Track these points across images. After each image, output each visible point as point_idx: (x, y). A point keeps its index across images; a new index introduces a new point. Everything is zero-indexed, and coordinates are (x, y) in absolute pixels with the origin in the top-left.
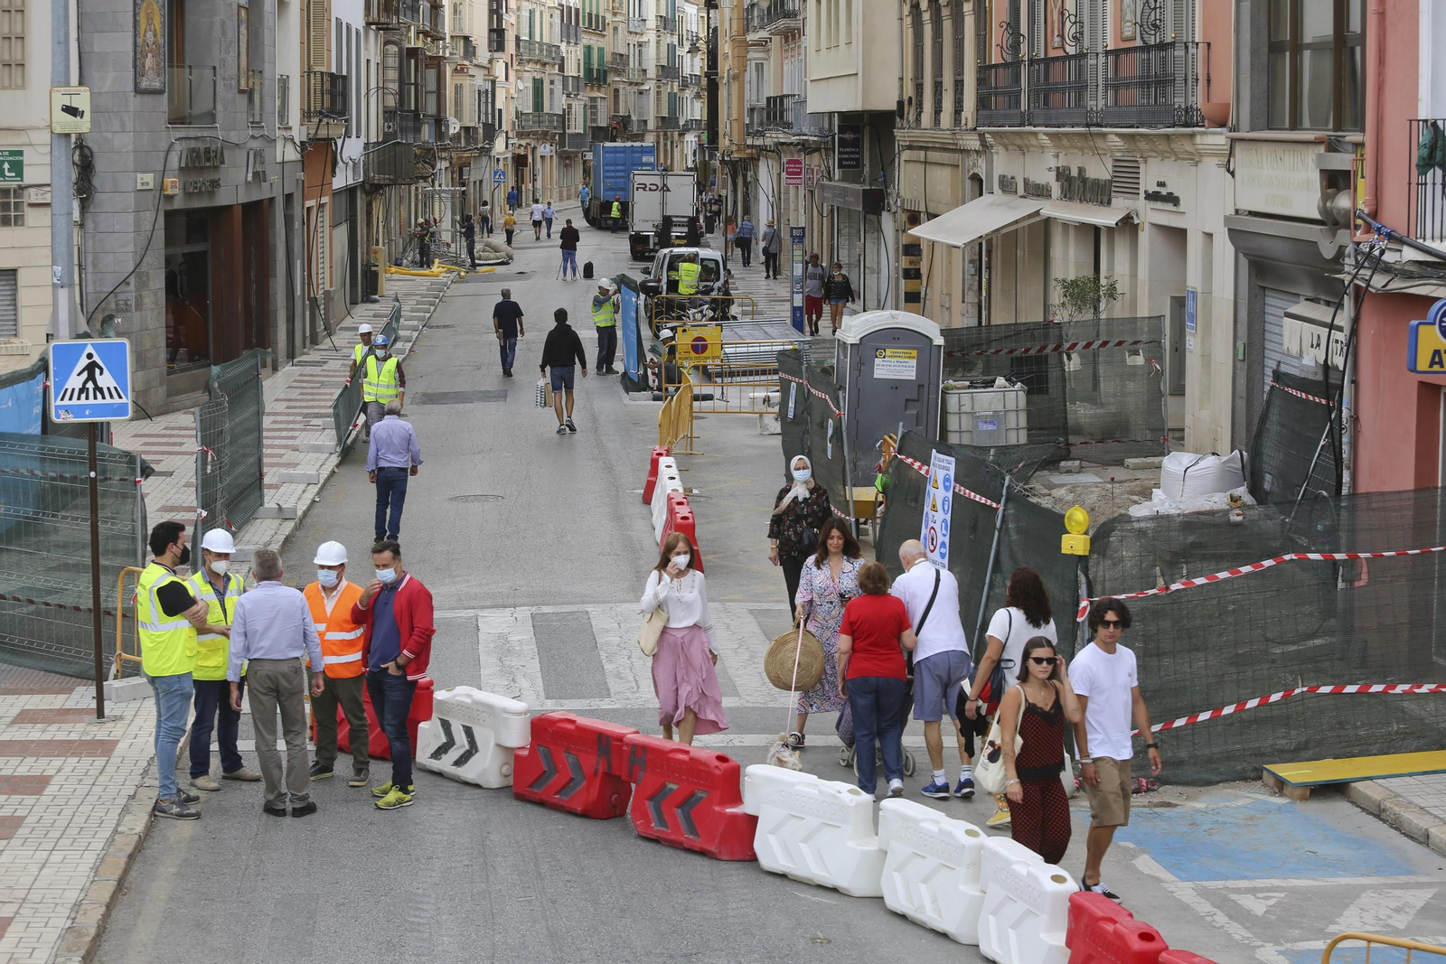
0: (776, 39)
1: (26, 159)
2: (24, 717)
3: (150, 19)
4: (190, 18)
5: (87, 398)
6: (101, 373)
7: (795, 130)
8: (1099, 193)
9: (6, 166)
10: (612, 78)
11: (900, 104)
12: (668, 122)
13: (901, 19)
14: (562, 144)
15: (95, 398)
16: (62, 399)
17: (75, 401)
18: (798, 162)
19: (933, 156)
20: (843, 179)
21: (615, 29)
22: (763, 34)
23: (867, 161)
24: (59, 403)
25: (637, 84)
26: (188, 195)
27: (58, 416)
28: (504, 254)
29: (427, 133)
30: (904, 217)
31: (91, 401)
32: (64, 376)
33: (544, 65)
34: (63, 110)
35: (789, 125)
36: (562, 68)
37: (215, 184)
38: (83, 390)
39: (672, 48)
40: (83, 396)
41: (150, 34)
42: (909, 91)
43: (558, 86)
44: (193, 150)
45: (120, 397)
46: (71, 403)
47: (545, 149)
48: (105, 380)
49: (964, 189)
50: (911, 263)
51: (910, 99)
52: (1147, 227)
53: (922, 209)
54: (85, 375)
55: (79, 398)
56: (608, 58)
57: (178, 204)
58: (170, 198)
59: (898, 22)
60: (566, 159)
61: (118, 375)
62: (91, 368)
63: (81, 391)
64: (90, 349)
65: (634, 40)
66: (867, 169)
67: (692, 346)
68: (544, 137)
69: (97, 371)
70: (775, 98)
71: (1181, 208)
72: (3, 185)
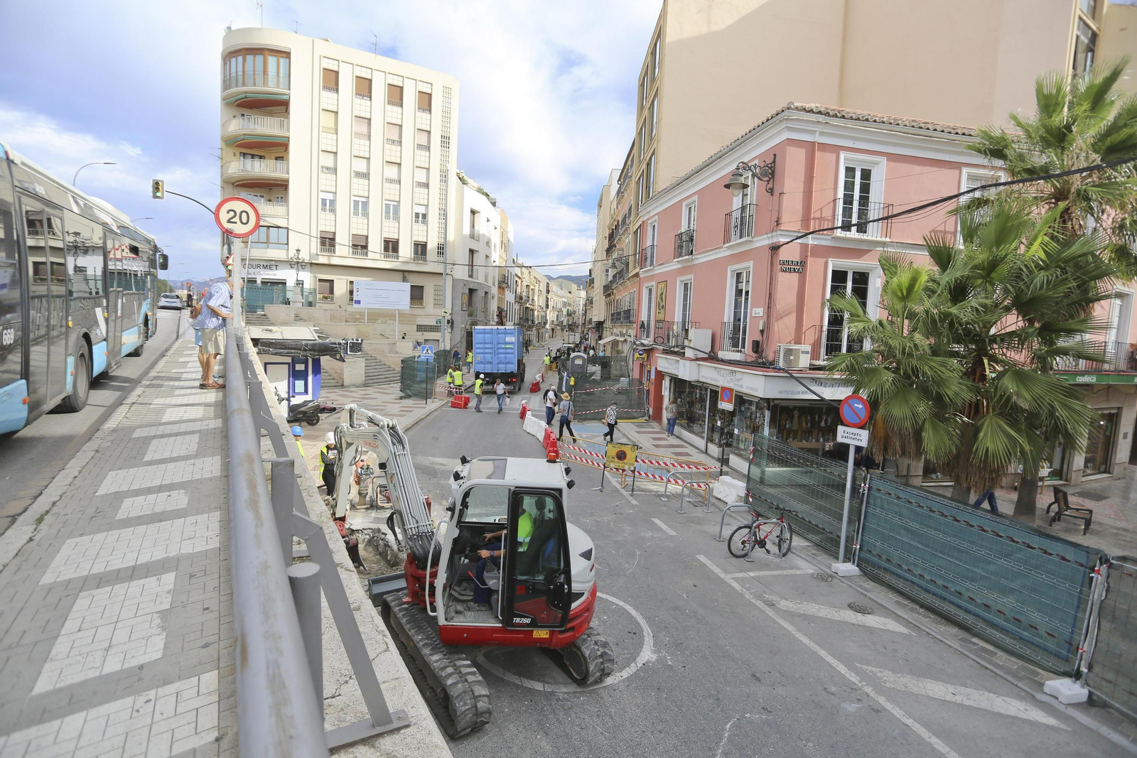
1: (442, 321)
2: (415, 404)
3: (465, 298)
4: (473, 296)
9: (439, 322)
13: (605, 305)
29: (530, 323)
41: (465, 301)
48: (429, 352)
62: (427, 350)
64: (427, 347)
72: (437, 325)
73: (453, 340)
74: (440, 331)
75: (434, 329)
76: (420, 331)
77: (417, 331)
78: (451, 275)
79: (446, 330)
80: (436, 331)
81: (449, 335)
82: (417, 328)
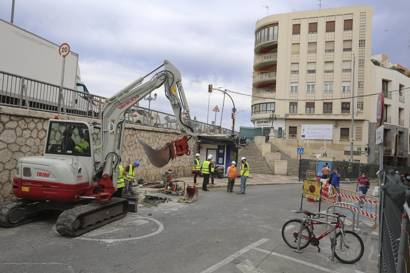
1: (361, 149)
9: (359, 149)
26: (385, 154)
37: (389, 154)
44: (386, 150)
48: (302, 151)
72: (358, 151)
73: (370, 160)
74: (360, 155)
75: (356, 153)
76: (346, 154)
77: (345, 154)
78: (368, 121)
79: (365, 154)
80: (357, 155)
81: (367, 157)
82: (345, 153)
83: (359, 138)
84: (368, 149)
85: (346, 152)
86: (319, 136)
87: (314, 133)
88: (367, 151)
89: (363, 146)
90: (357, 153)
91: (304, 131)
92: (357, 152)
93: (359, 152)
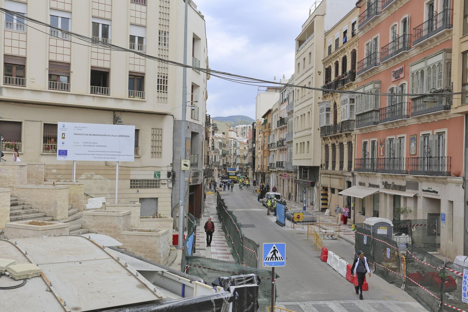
0: (278, 151)
1: (161, 174)
3: (188, 144)
4: (193, 144)
5: (273, 260)
6: (277, 253)
7: (286, 168)
8: (401, 188)
9: (157, 175)
10: (226, 155)
11: (321, 165)
12: (235, 163)
13: (322, 148)
14: (218, 167)
15: (275, 260)
16: (266, 260)
17: (269, 261)
18: (286, 175)
19: (332, 176)
20: (300, 178)
21: (227, 146)
22: (275, 149)
23: (308, 175)
24: (265, 261)
25: (230, 157)
26: (193, 182)
27: (264, 265)
28: (220, 190)
30: (321, 188)
31: (274, 261)
32: (266, 253)
33: (216, 153)
34: (184, 165)
35: (284, 167)
36: (219, 153)
37: (198, 180)
38: (272, 257)
39: (236, 150)
40: (272, 259)
41: (188, 147)
42: (324, 162)
43: (218, 157)
44: (194, 173)
45: (282, 260)
46: (268, 261)
47: (216, 168)
48: (278, 255)
49: (344, 184)
50: (323, 197)
51: (324, 164)
52: (422, 197)
53: (329, 186)
54: (273, 253)
55: (271, 260)
56: (226, 152)
57: (191, 184)
58: (190, 183)
59: (321, 149)
60: (219, 170)
61: (282, 254)
62: (275, 251)
63: (271, 258)
64: (274, 246)
65: (230, 148)
66: (308, 178)
67: (297, 217)
68: (215, 166)
69: (276, 252)
70: (279, 162)
71: (439, 194)
72: (156, 179)
73: (175, 197)
74: (159, 187)
75: (151, 184)
76: (134, 187)
77: (131, 187)
78: (172, 115)
79: (167, 185)
80: (153, 187)
81: (170, 191)
82: (131, 184)
83: (157, 152)
84: (172, 174)
85: (133, 182)
86: (103, 153)
87: (90, 144)
88: (171, 178)
89: (163, 169)
90: (153, 184)
91: (64, 138)
92: (154, 180)
93: (156, 181)
